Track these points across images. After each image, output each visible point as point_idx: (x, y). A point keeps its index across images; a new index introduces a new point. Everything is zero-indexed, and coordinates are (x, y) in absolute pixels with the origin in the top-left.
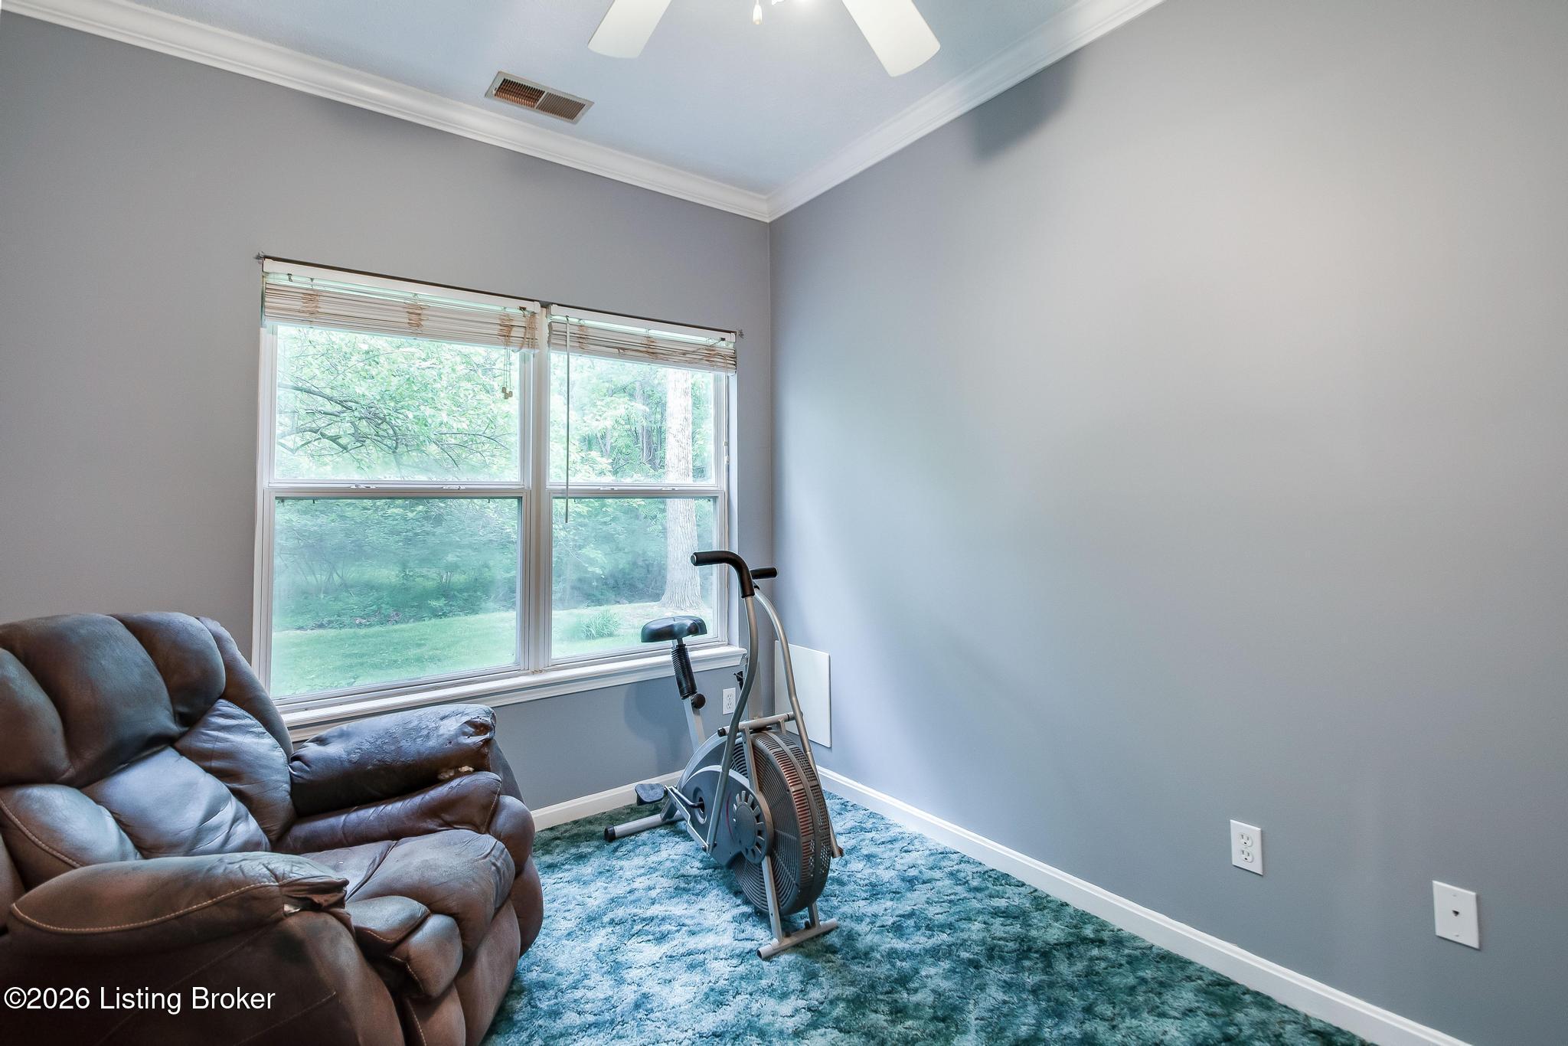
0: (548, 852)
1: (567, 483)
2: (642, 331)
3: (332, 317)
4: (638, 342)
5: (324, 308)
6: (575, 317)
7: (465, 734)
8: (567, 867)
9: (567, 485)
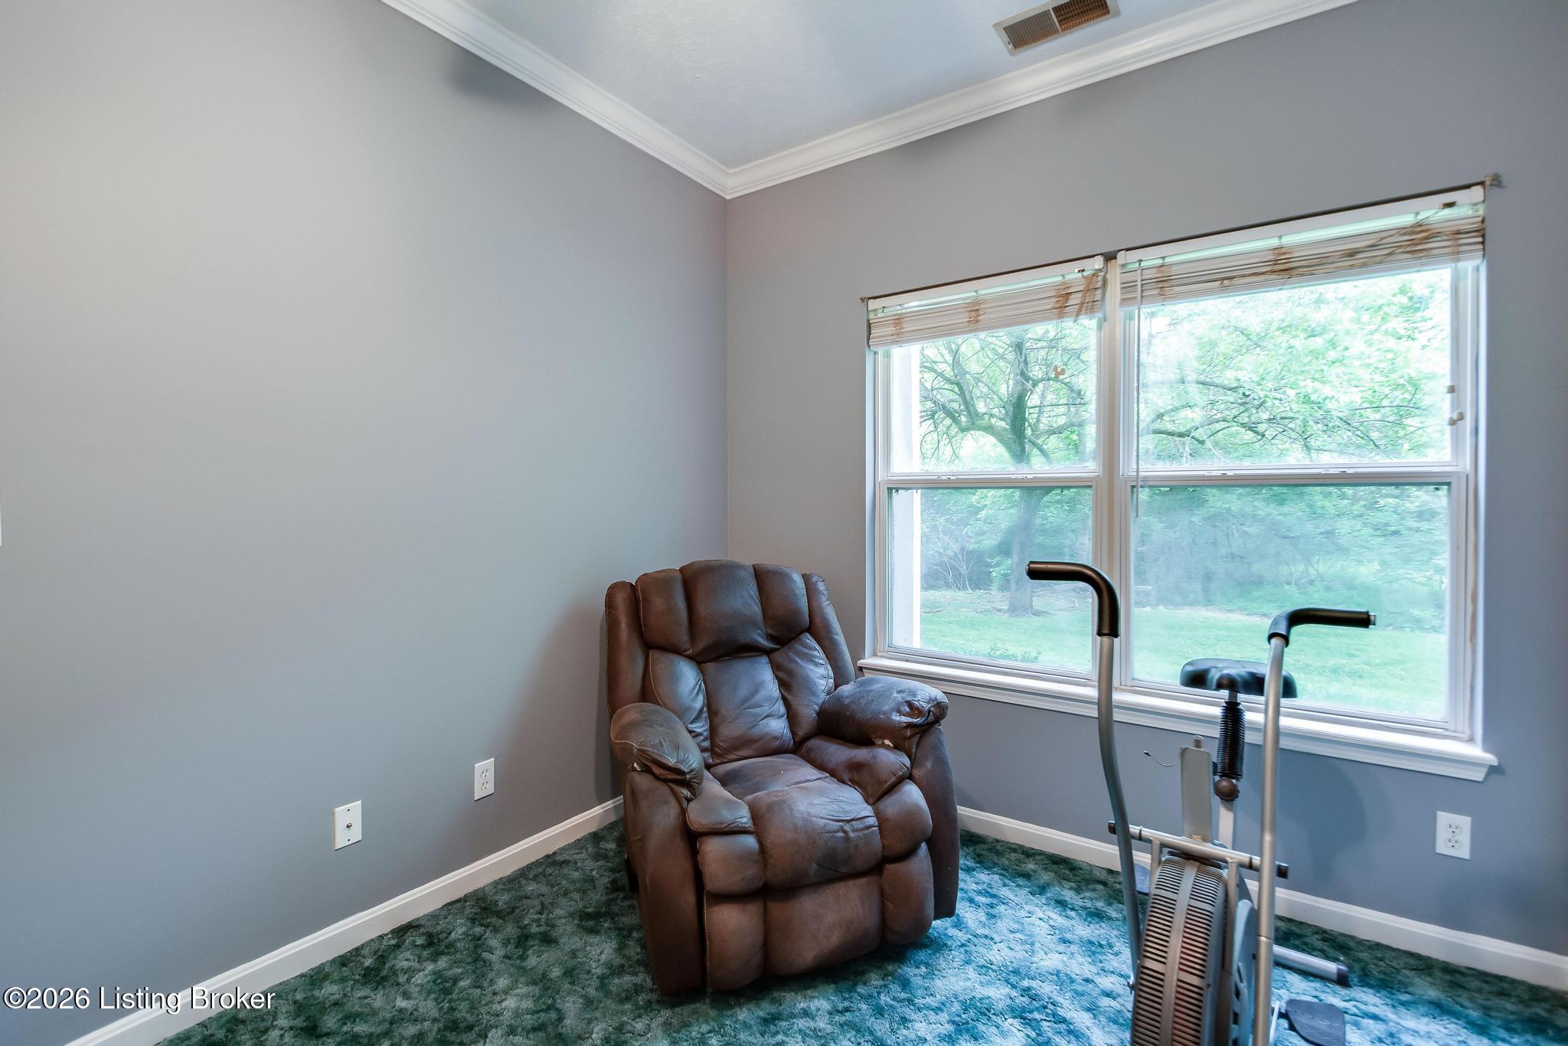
0: (1078, 890)
1: (1138, 470)
2: (1274, 242)
3: (914, 334)
4: (1258, 260)
5: (907, 327)
6: (1151, 258)
7: (899, 712)
8: (1073, 914)
9: (1138, 471)
